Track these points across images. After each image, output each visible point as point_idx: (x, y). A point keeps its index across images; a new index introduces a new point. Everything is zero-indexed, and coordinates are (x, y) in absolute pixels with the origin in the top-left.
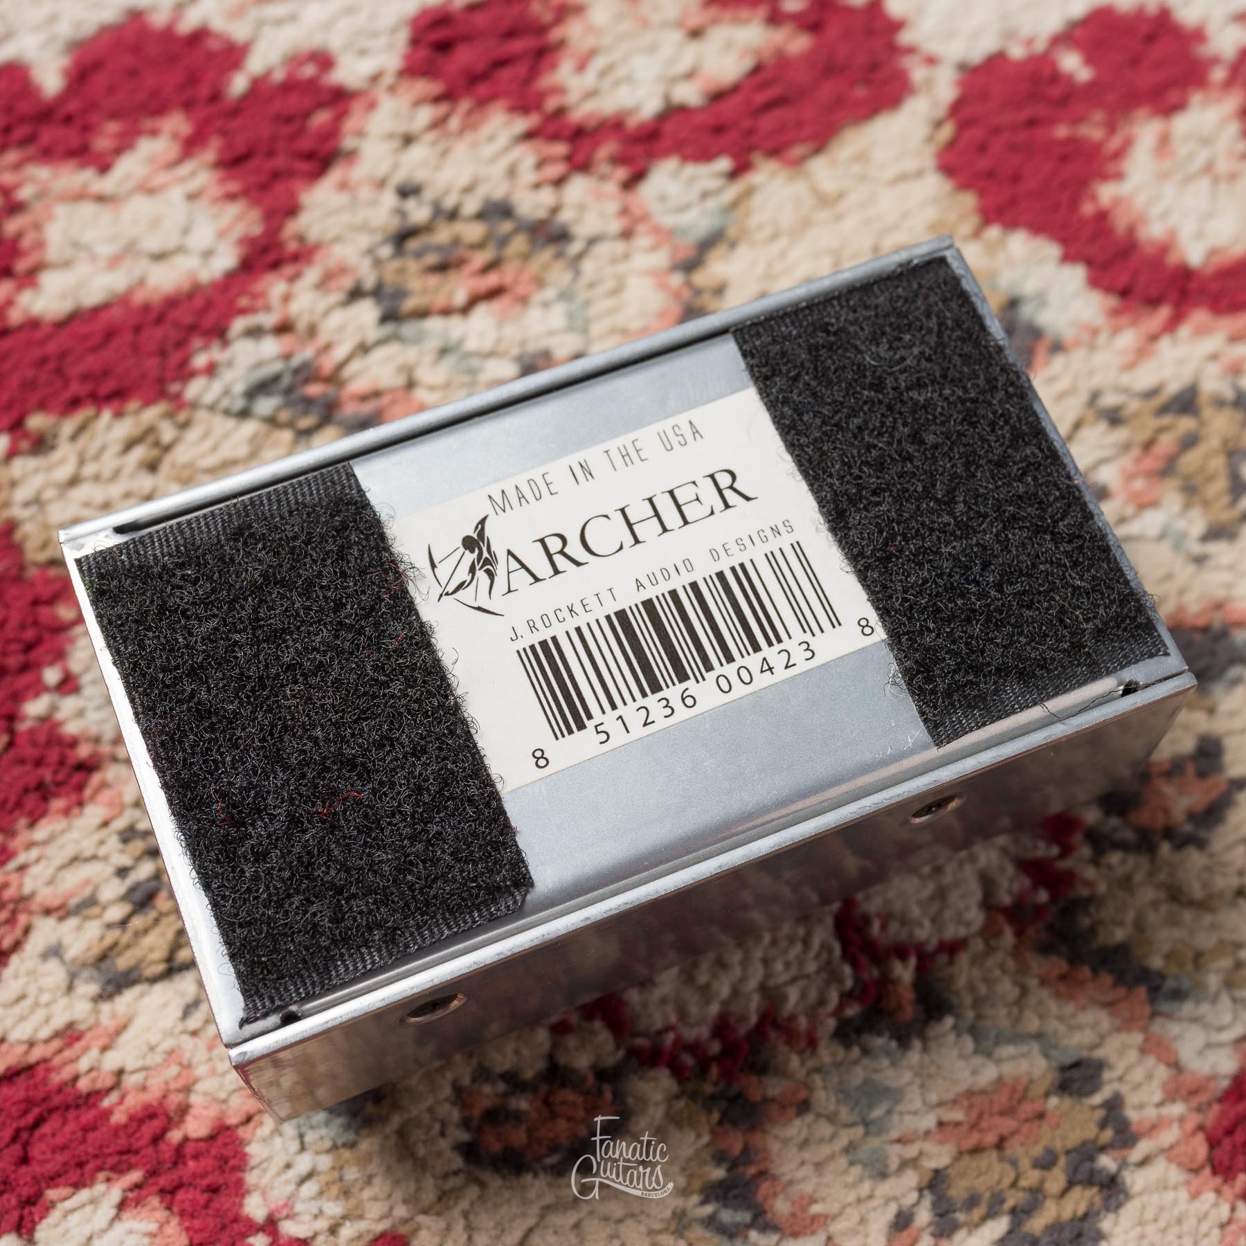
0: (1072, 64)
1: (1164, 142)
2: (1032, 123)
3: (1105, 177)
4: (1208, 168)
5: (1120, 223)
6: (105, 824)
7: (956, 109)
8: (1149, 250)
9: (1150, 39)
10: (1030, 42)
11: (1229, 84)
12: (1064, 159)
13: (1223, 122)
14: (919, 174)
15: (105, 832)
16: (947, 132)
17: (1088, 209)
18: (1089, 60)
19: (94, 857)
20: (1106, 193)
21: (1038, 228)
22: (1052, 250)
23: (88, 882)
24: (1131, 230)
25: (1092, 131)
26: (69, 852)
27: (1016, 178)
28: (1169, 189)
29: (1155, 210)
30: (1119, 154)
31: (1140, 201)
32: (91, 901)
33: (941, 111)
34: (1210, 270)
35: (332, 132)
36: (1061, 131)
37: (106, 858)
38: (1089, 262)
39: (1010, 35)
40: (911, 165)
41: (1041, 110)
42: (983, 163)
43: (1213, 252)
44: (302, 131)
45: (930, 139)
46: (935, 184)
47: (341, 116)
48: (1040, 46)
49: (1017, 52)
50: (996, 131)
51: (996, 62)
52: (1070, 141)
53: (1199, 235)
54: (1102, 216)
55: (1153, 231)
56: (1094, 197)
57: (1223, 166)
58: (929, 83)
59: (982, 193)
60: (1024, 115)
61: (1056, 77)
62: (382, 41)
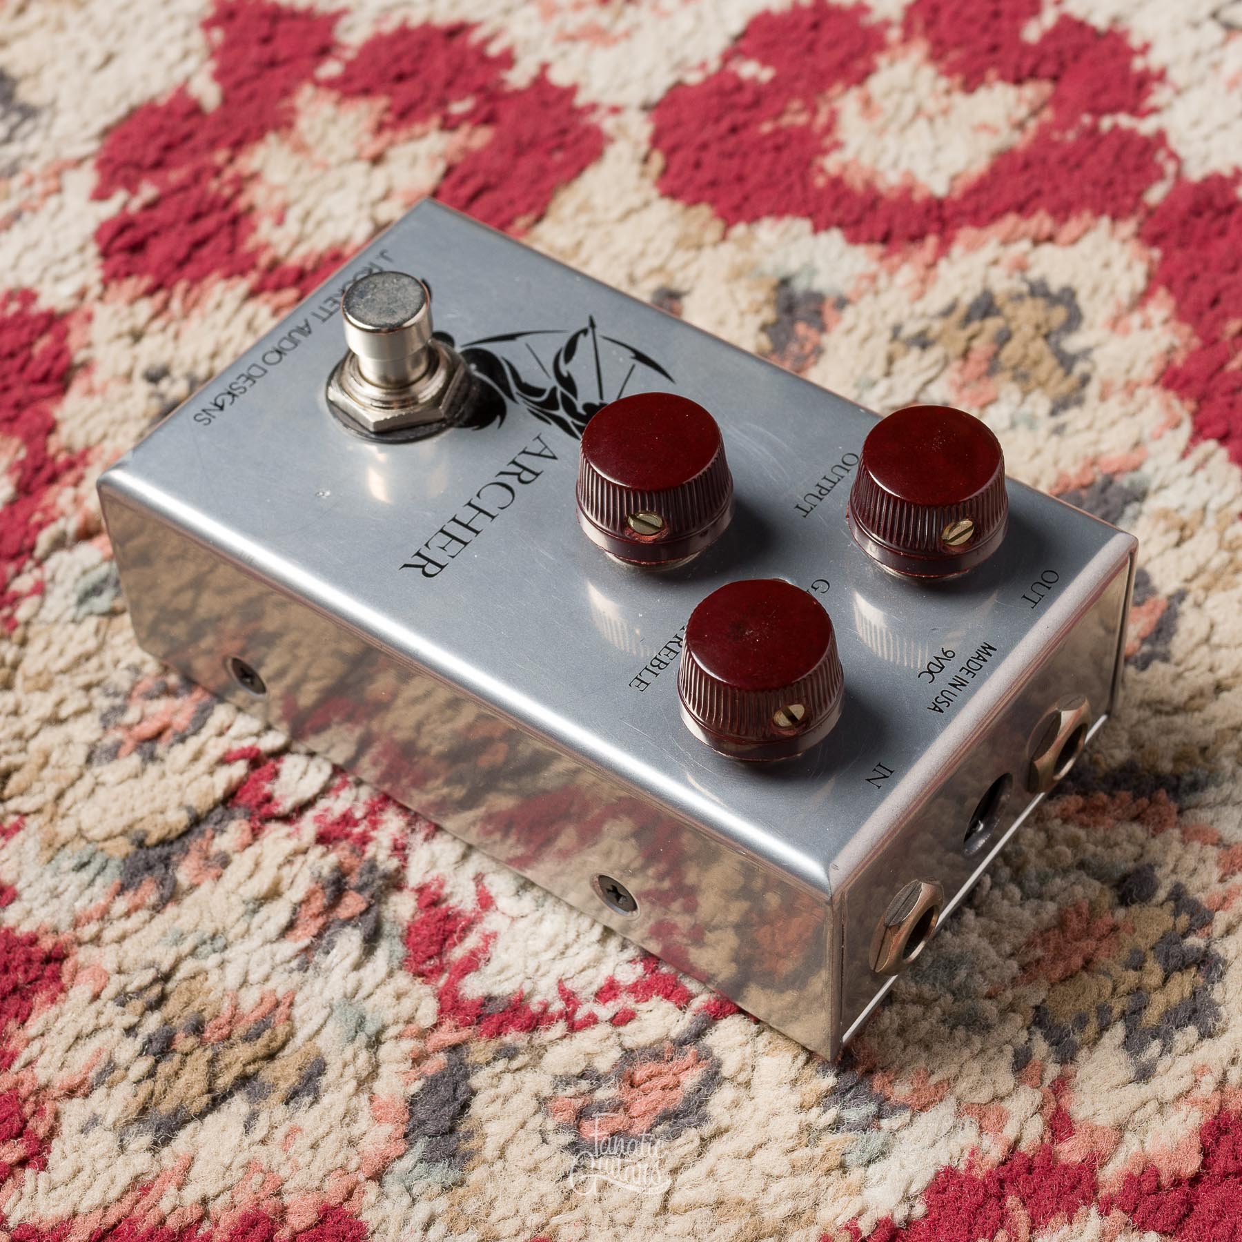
0: (749, 69)
1: (867, 103)
2: (734, 130)
3: (824, 152)
4: (918, 111)
5: (856, 182)
6: (96, 997)
7: (656, 140)
8: (894, 195)
9: (815, 26)
10: (703, 66)
11: (906, 39)
12: (778, 149)
13: (916, 71)
14: (647, 204)
15: (99, 1004)
16: (657, 161)
17: (820, 182)
18: (765, 62)
19: (96, 1030)
20: (832, 163)
21: (779, 212)
22: (803, 226)
23: (99, 1053)
24: (869, 185)
25: (795, 118)
26: (71, 1033)
27: (740, 179)
28: (890, 141)
29: (884, 164)
30: (829, 129)
31: (866, 160)
32: (111, 1066)
33: (644, 148)
34: (957, 195)
35: (60, 352)
36: (766, 128)
37: (110, 1025)
38: (840, 225)
39: (680, 65)
40: (635, 200)
41: (739, 117)
42: (704, 176)
43: (954, 178)
44: (29, 358)
45: (643, 175)
46: (664, 210)
47: (63, 336)
48: (714, 65)
49: (694, 78)
50: (704, 146)
51: (677, 92)
52: (777, 132)
53: (935, 169)
54: (836, 183)
55: (890, 180)
56: (822, 170)
57: (931, 105)
58: (621, 128)
59: (713, 202)
60: (725, 124)
61: (740, 86)
62: (75, 262)
